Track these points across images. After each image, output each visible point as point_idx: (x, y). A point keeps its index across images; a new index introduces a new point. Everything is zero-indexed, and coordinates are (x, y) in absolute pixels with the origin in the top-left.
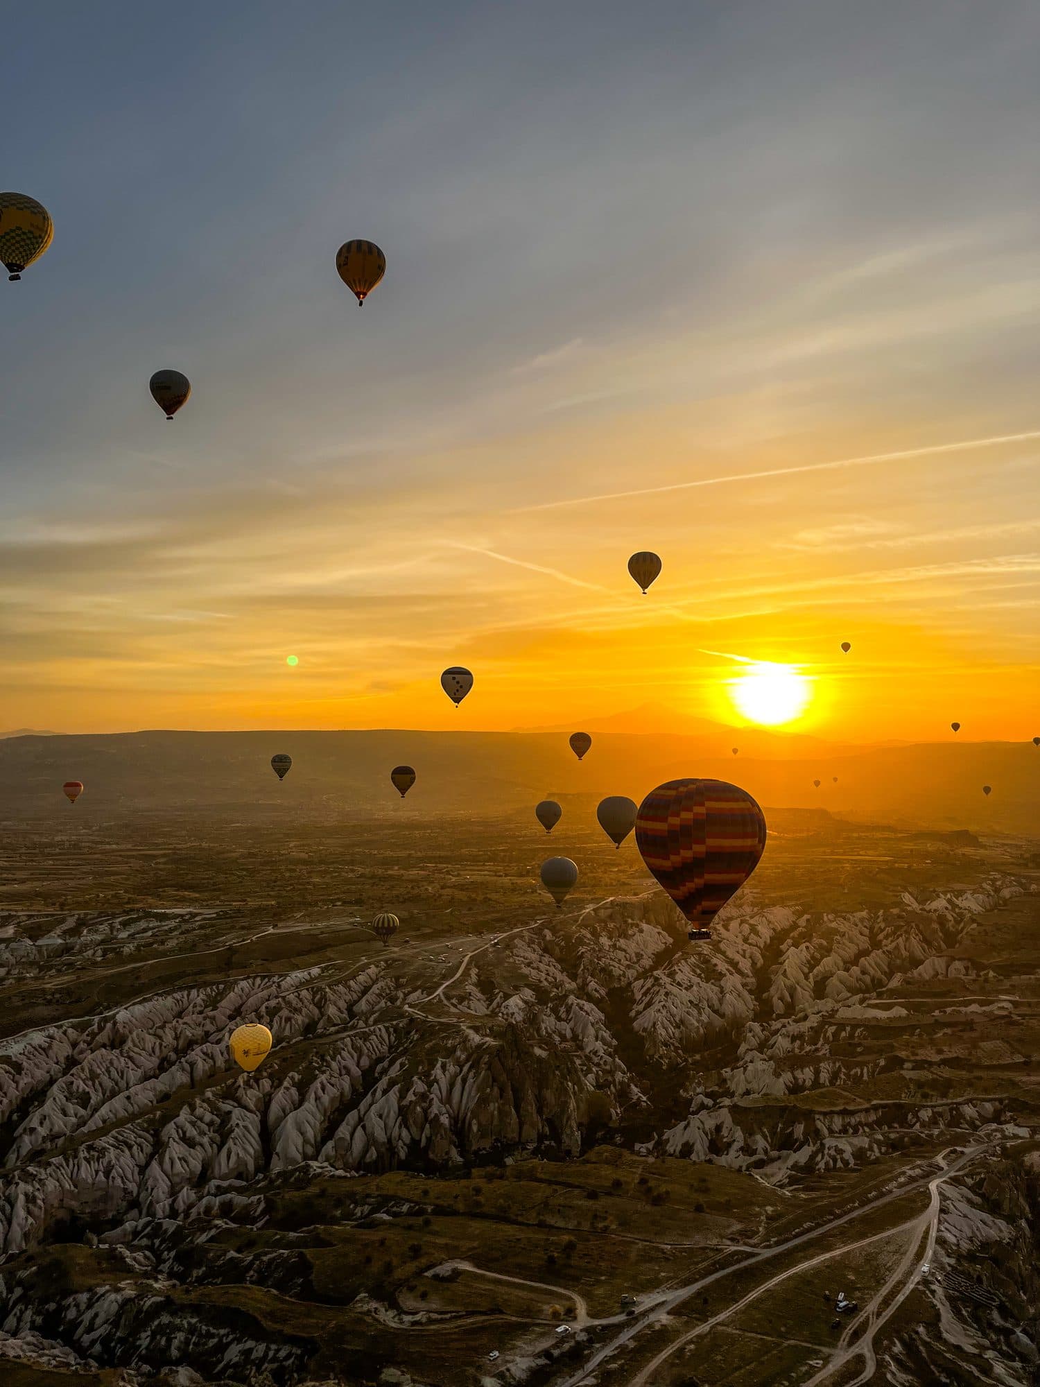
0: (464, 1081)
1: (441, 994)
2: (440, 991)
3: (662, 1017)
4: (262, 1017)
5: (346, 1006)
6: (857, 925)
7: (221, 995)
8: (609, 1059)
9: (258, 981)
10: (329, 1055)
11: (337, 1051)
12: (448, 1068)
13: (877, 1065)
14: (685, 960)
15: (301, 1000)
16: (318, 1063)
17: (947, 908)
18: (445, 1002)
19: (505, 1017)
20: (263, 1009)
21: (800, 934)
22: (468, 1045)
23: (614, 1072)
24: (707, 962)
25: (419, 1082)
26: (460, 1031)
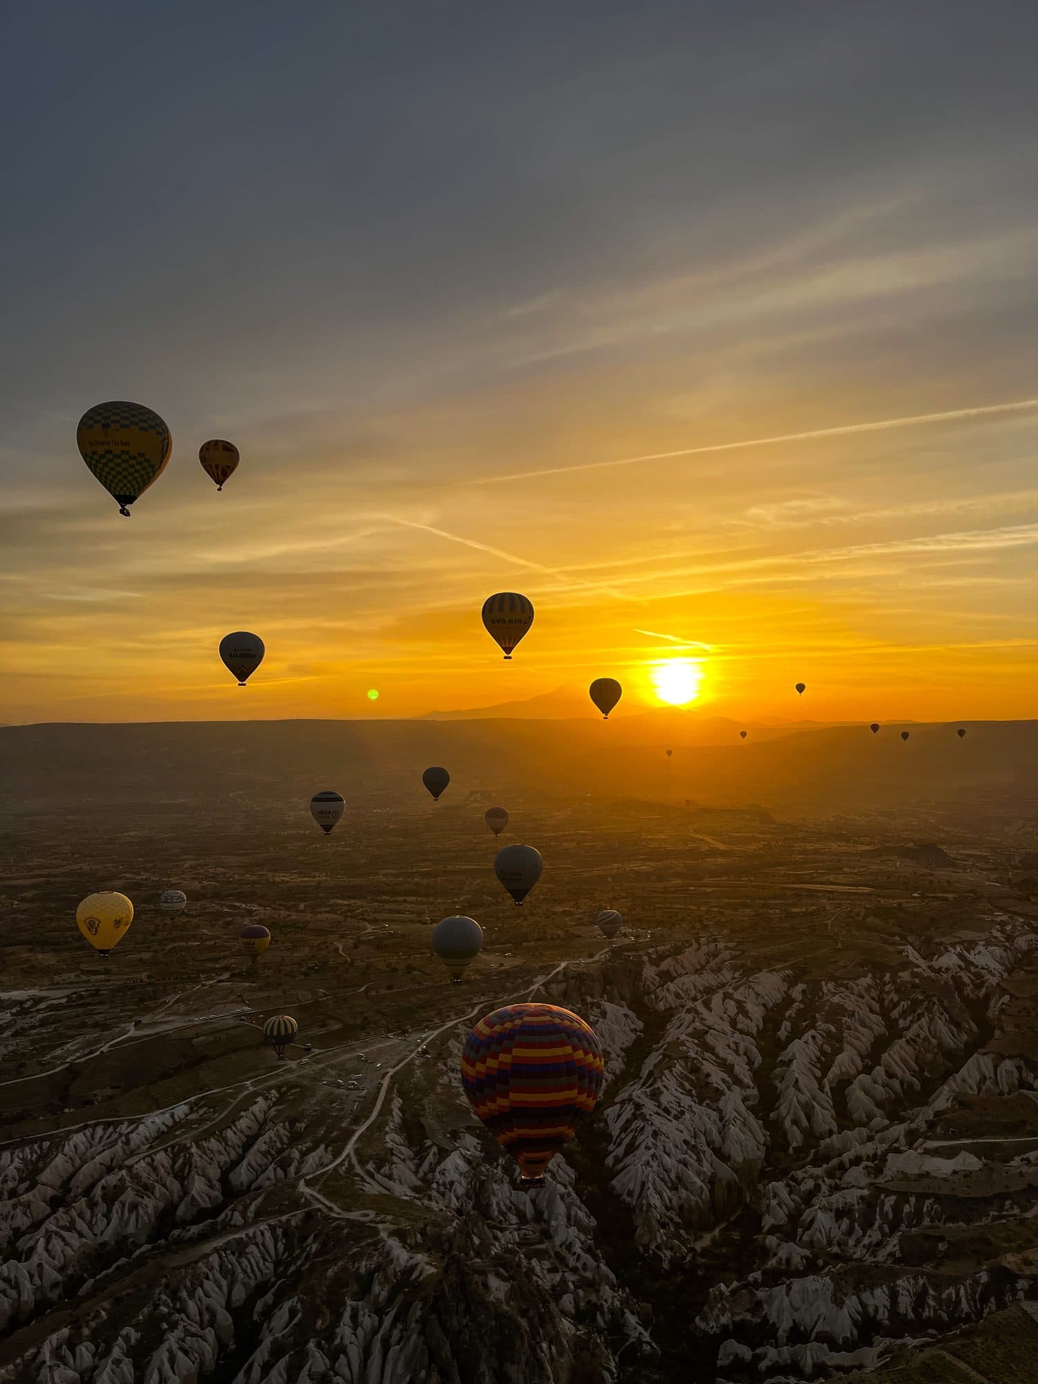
0: (386, 1346)
1: (352, 1154)
2: (350, 1148)
3: (651, 1174)
4: (96, 1204)
5: (219, 1176)
6: (863, 997)
7: (45, 1158)
8: (591, 1262)
9: (99, 1131)
10: (186, 1288)
11: (198, 1281)
12: (360, 1319)
13: (976, 1282)
14: (669, 1068)
15: (155, 1169)
16: (168, 1306)
17: (960, 967)
18: (358, 1169)
19: (442, 1189)
20: (98, 1191)
21: (799, 1011)
22: (390, 1271)
23: (599, 1285)
24: (695, 1070)
25: (318, 1354)
26: (378, 1242)
